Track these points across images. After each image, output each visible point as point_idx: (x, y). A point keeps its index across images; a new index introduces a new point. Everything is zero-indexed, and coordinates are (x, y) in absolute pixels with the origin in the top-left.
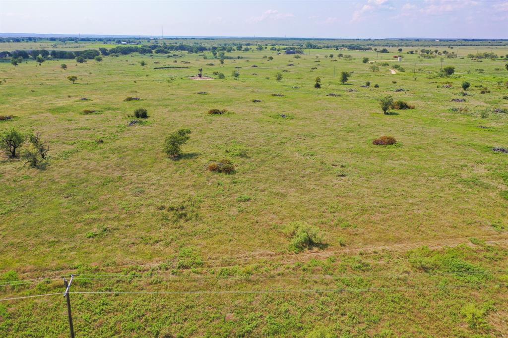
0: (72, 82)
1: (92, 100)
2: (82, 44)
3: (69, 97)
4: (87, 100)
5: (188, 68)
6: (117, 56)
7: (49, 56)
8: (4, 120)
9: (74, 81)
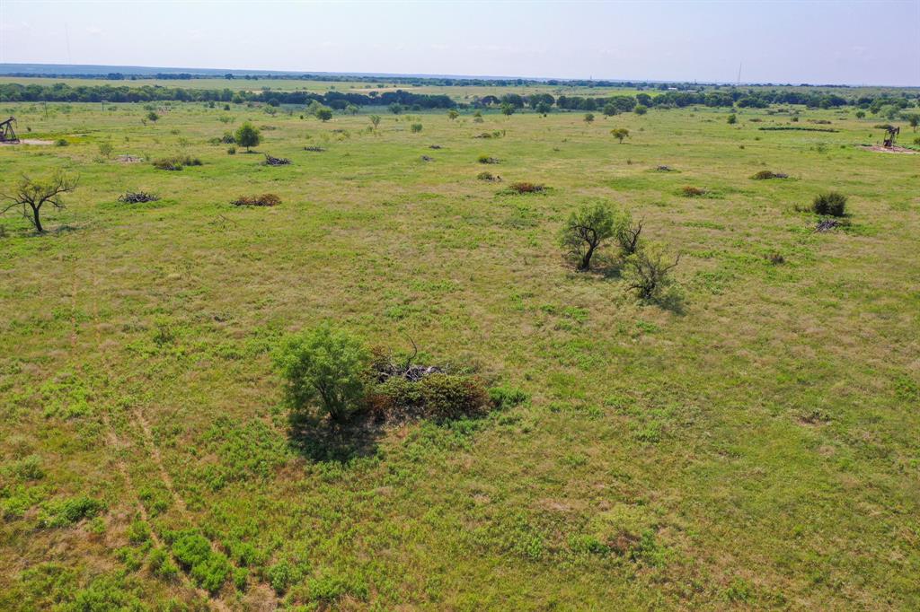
0: (618, 140)
1: (680, 172)
2: (602, 90)
3: (629, 163)
4: (669, 170)
5: (832, 131)
6: (667, 108)
7: (555, 105)
8: (531, 191)
9: (621, 139)
